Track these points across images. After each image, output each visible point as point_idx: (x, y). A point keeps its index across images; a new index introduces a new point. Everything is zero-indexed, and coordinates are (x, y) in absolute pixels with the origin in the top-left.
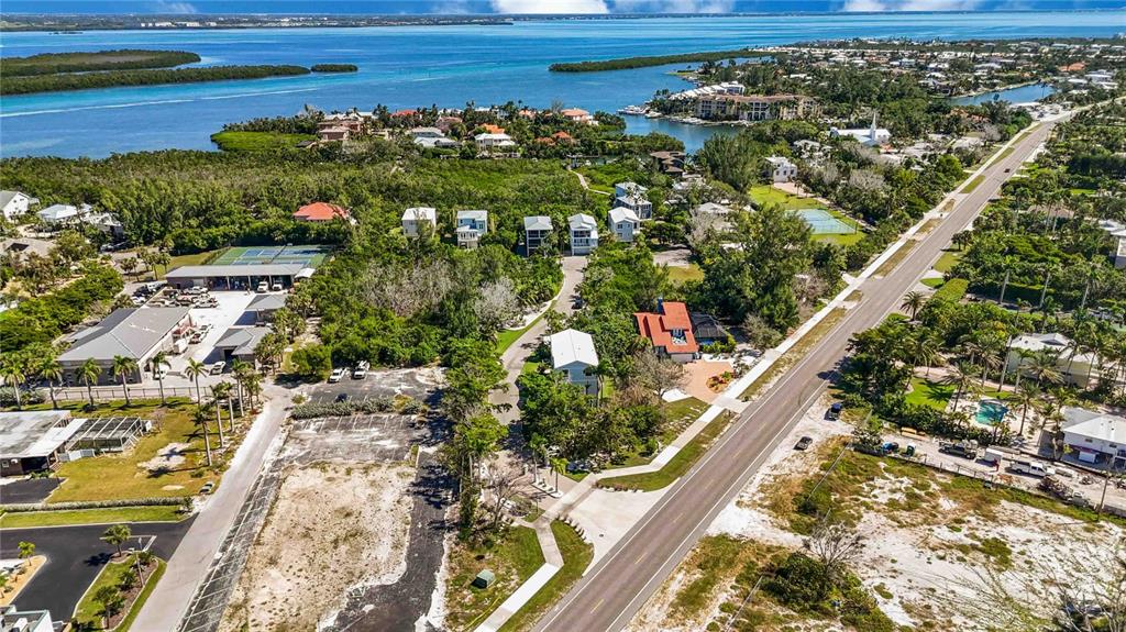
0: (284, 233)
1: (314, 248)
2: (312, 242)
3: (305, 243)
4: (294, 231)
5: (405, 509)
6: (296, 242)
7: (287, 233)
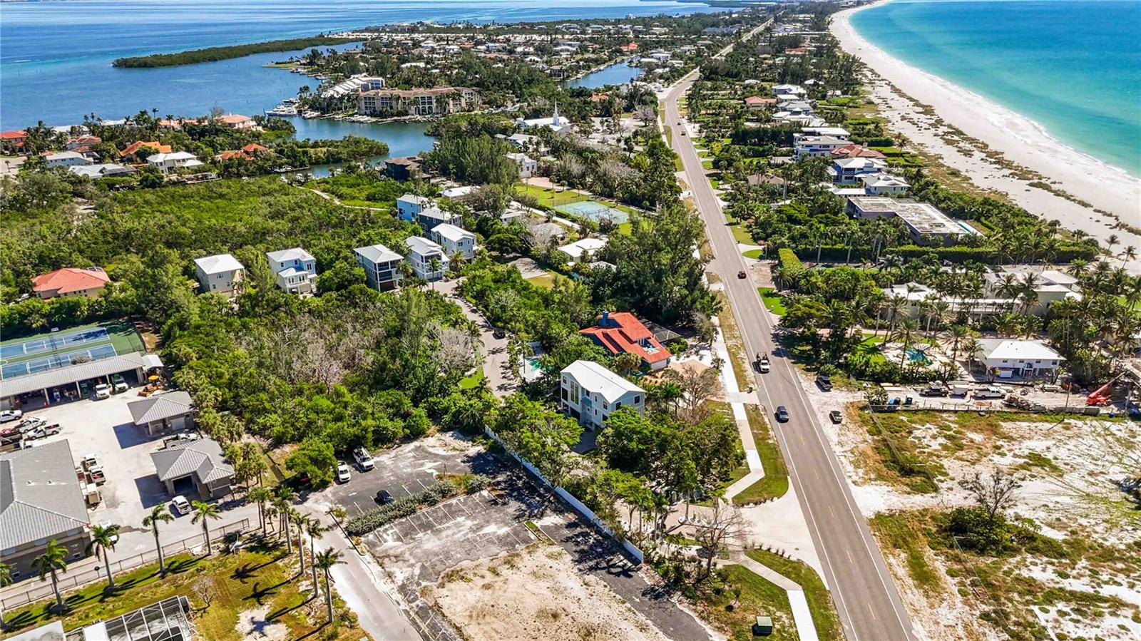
0: (43, 316)
1: (93, 328)
2: (87, 321)
3: (75, 324)
4: (58, 310)
5: (600, 588)
6: (62, 326)
7: (48, 316)
